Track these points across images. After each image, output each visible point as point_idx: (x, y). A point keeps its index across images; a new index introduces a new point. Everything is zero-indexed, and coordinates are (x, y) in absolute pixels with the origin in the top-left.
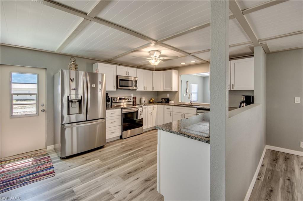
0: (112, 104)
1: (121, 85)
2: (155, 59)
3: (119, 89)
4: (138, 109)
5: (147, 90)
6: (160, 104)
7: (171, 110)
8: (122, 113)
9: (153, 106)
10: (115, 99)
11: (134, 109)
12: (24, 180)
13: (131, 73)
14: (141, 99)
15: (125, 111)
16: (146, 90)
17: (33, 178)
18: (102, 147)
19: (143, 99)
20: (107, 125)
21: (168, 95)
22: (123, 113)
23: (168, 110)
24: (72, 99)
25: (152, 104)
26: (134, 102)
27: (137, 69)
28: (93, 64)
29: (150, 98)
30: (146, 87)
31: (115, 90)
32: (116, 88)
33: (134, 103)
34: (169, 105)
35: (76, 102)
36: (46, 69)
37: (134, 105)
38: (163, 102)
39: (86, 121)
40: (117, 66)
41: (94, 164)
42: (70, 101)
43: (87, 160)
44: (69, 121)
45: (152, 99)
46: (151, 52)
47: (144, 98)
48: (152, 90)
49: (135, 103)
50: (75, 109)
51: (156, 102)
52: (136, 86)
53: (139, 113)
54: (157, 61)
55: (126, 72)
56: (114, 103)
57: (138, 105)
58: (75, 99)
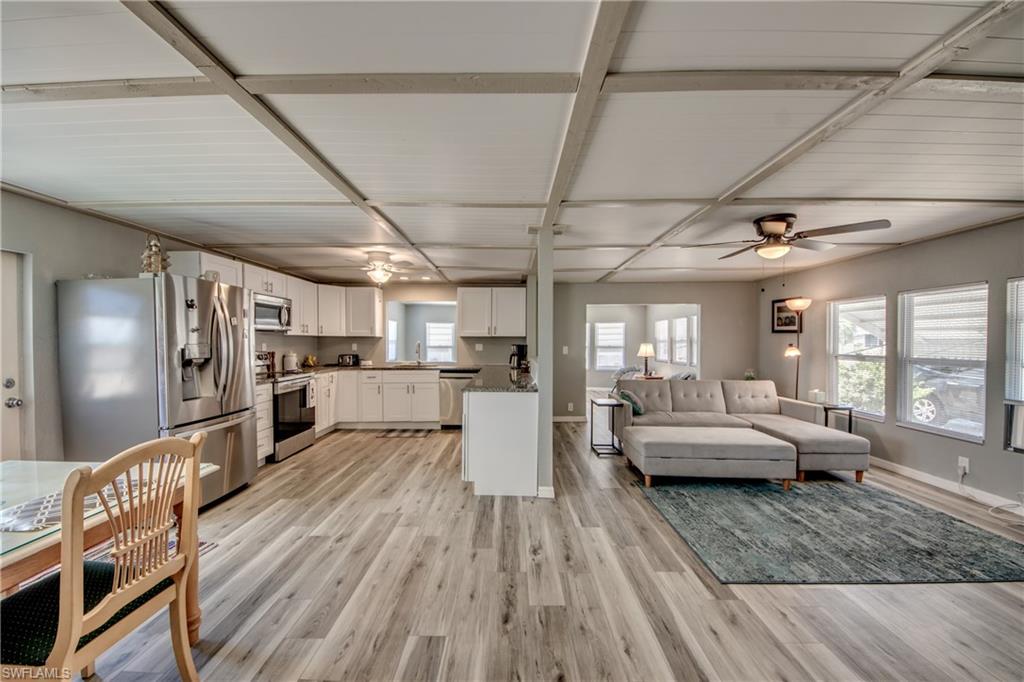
4: (306, 383)
7: (378, 380)
8: (274, 395)
9: (331, 374)
16: (306, 334)
18: (248, 485)
19: (294, 358)
21: (355, 347)
22: (276, 393)
23: (372, 380)
24: (192, 356)
30: (307, 326)
39: (222, 416)
42: (186, 362)
45: (310, 358)
47: (294, 355)
48: (316, 335)
49: (273, 370)
50: (191, 385)
52: (288, 324)
55: (267, 283)
58: (197, 356)
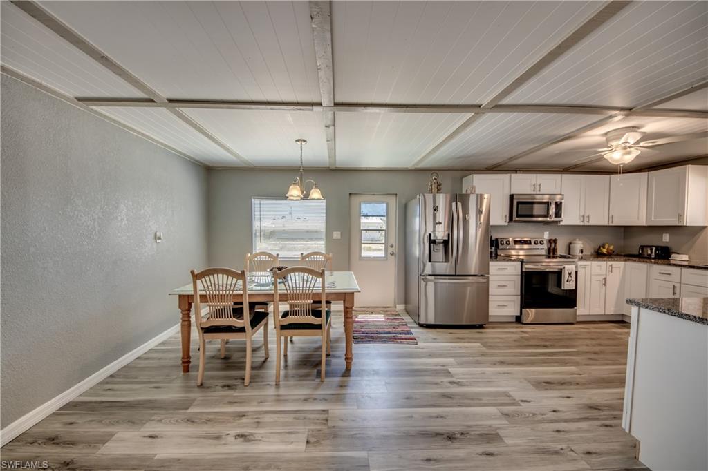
0: (498, 251)
1: (519, 213)
2: (625, 148)
3: (516, 222)
4: (562, 267)
5: (591, 223)
6: (635, 261)
7: (674, 278)
8: (522, 272)
10: (505, 242)
11: (551, 265)
12: (383, 338)
13: (545, 186)
14: (570, 243)
15: (529, 267)
16: (587, 224)
17: (391, 338)
18: (481, 327)
19: (578, 245)
20: (490, 289)
22: (524, 270)
24: (435, 238)
25: (605, 259)
26: (552, 251)
27: (563, 175)
28: (464, 179)
29: (600, 244)
30: (588, 217)
31: (507, 224)
32: (508, 220)
33: (551, 253)
34: (670, 264)
35: (440, 243)
36: (396, 195)
37: (549, 257)
38: (646, 255)
39: (455, 275)
40: (513, 175)
41: (471, 347)
42: (432, 242)
43: (459, 338)
44: (433, 272)
45: (607, 247)
46: (609, 135)
47: (580, 242)
48: (606, 224)
49: (554, 254)
50: (439, 254)
51: (617, 255)
52: (558, 214)
53: (565, 276)
54: (629, 153)
55: (534, 185)
56: (501, 249)
57: (562, 257)
58: (439, 238)
